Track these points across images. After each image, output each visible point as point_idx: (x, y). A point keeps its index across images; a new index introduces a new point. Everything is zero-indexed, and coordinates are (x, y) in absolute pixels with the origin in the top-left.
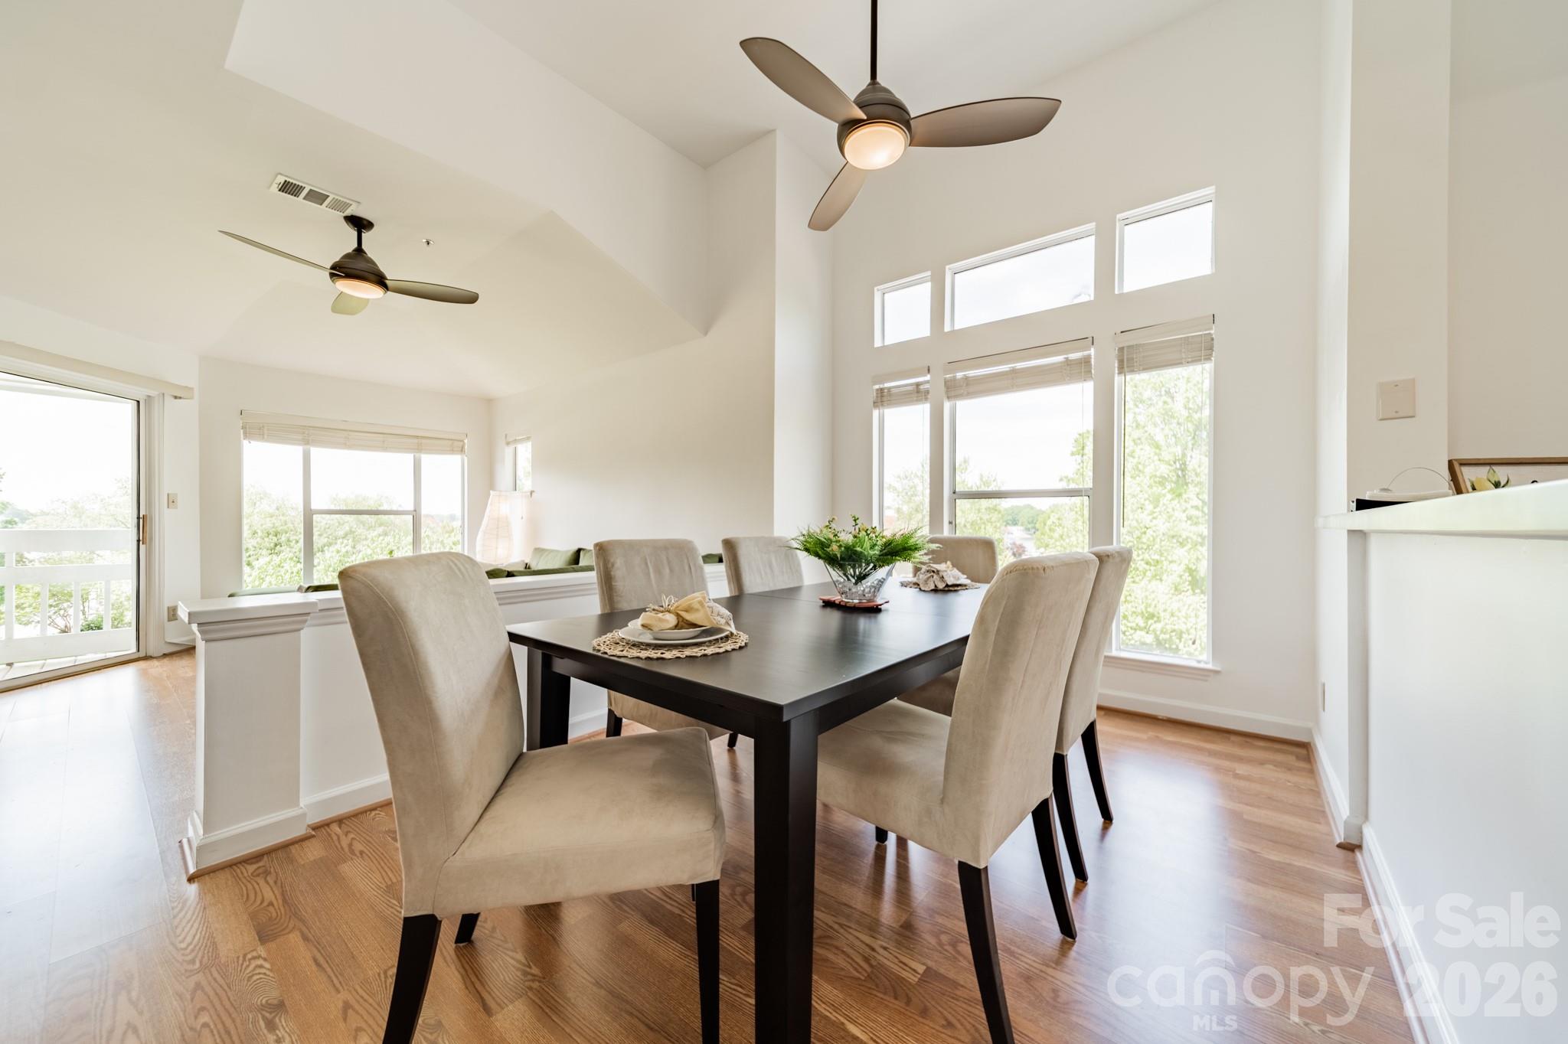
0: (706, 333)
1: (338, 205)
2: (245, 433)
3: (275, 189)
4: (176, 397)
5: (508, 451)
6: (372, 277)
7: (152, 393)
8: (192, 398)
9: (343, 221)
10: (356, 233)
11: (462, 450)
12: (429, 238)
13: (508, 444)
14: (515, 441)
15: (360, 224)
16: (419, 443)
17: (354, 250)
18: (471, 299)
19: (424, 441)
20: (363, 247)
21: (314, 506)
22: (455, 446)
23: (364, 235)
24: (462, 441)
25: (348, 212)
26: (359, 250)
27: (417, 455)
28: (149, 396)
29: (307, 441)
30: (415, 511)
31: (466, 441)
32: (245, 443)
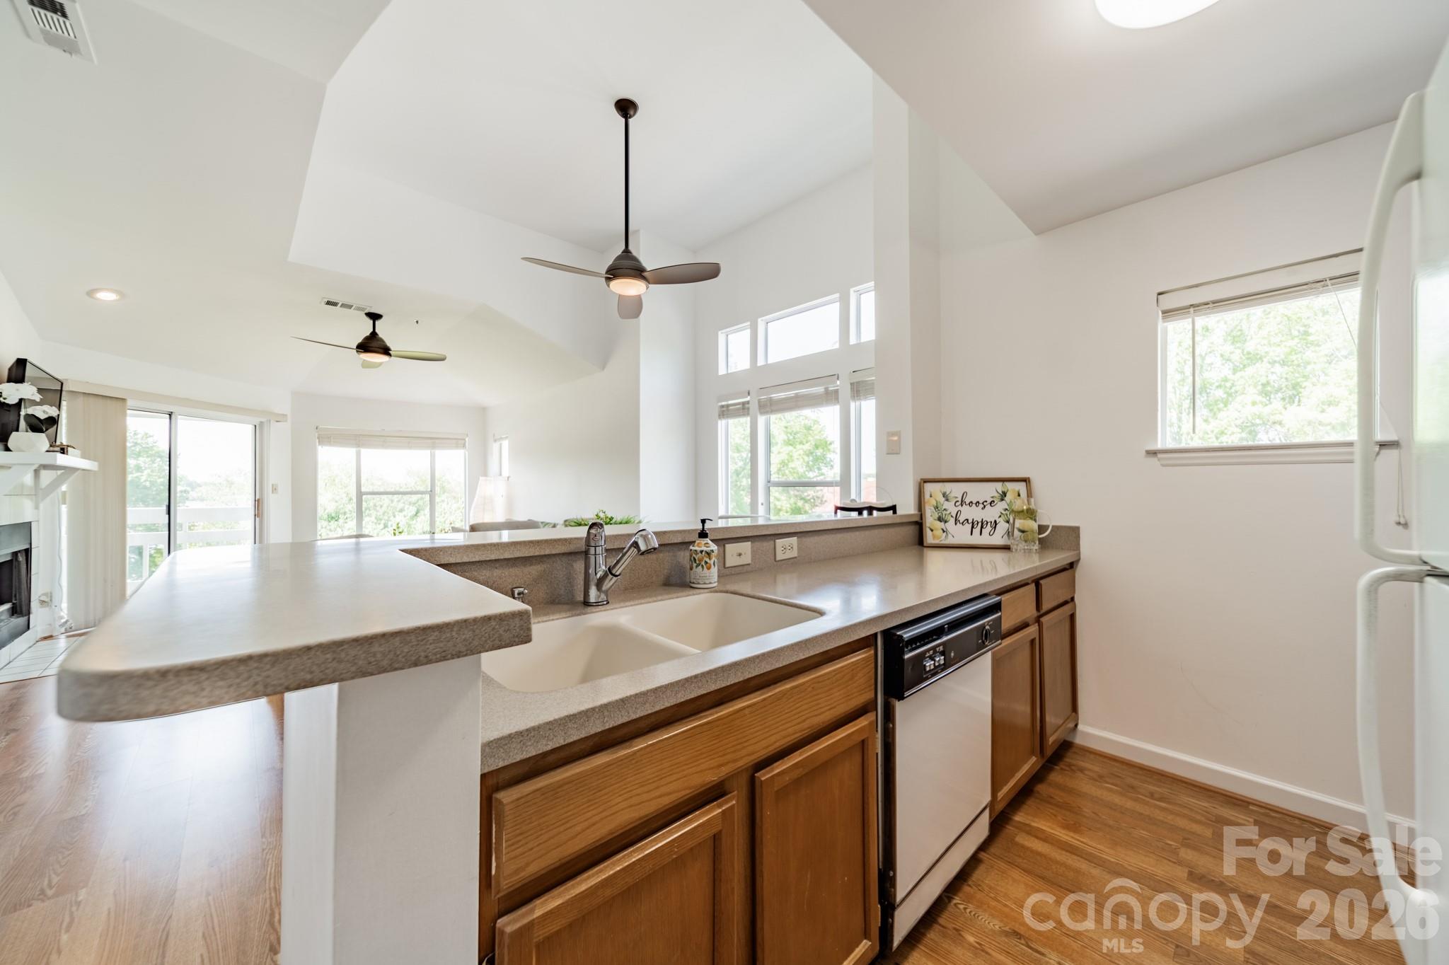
0: (603, 368)
1: (359, 309)
2: (319, 442)
3: (323, 303)
4: (277, 421)
5: (495, 446)
6: (380, 350)
7: (263, 420)
8: (286, 421)
9: (365, 316)
10: (372, 322)
11: (464, 446)
12: (417, 319)
13: (495, 441)
14: (501, 439)
15: (374, 317)
16: (432, 441)
17: (371, 334)
18: (443, 359)
19: (437, 441)
20: (377, 331)
21: (363, 489)
22: (458, 442)
23: (377, 322)
24: (464, 439)
25: (367, 311)
26: (374, 334)
27: (433, 451)
28: (261, 422)
29: (358, 445)
30: (431, 491)
31: (467, 439)
32: (320, 448)
